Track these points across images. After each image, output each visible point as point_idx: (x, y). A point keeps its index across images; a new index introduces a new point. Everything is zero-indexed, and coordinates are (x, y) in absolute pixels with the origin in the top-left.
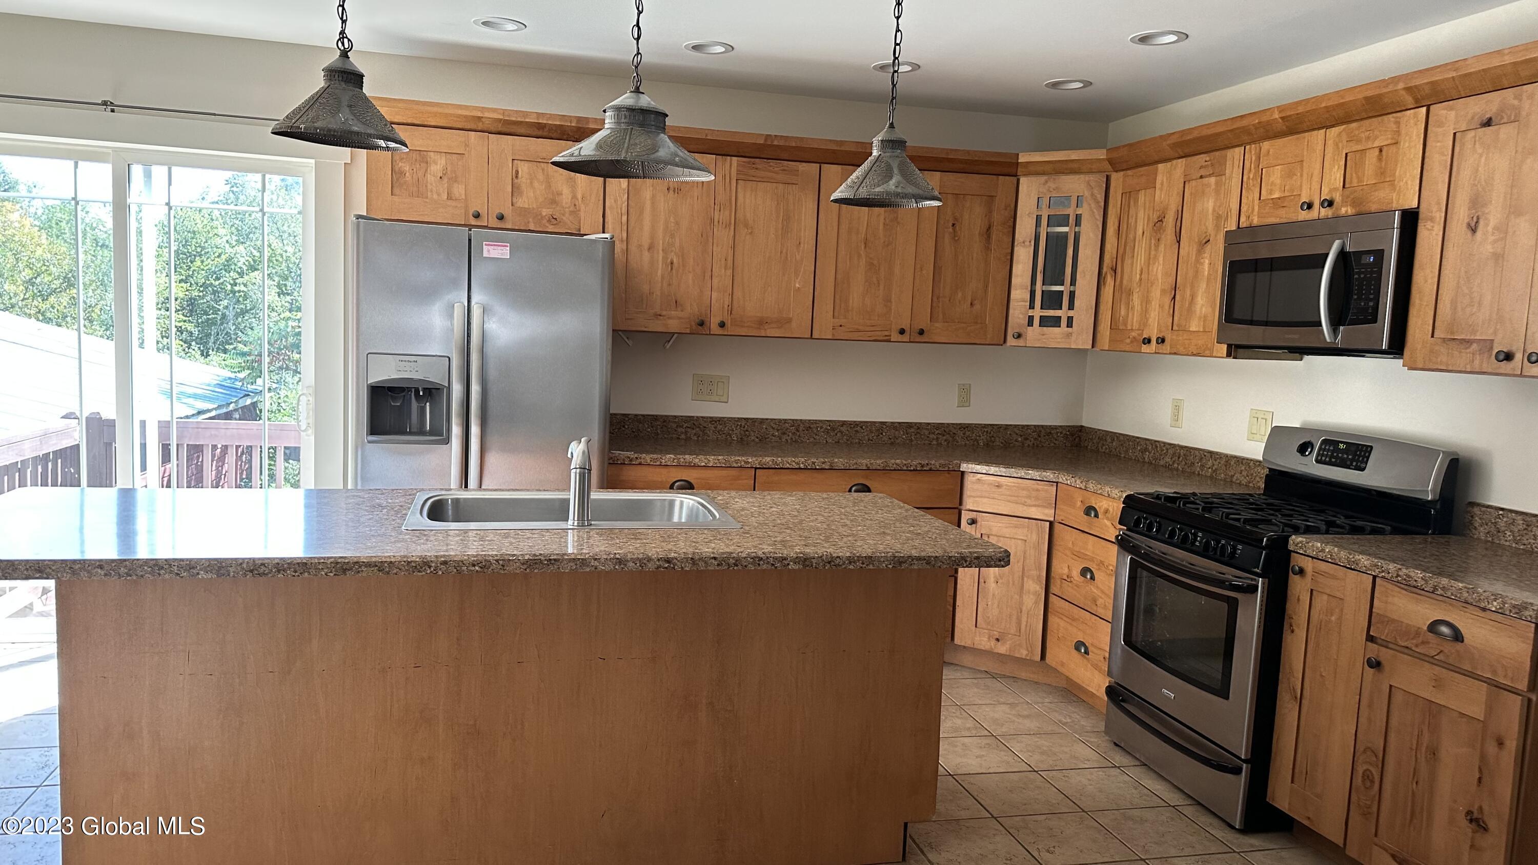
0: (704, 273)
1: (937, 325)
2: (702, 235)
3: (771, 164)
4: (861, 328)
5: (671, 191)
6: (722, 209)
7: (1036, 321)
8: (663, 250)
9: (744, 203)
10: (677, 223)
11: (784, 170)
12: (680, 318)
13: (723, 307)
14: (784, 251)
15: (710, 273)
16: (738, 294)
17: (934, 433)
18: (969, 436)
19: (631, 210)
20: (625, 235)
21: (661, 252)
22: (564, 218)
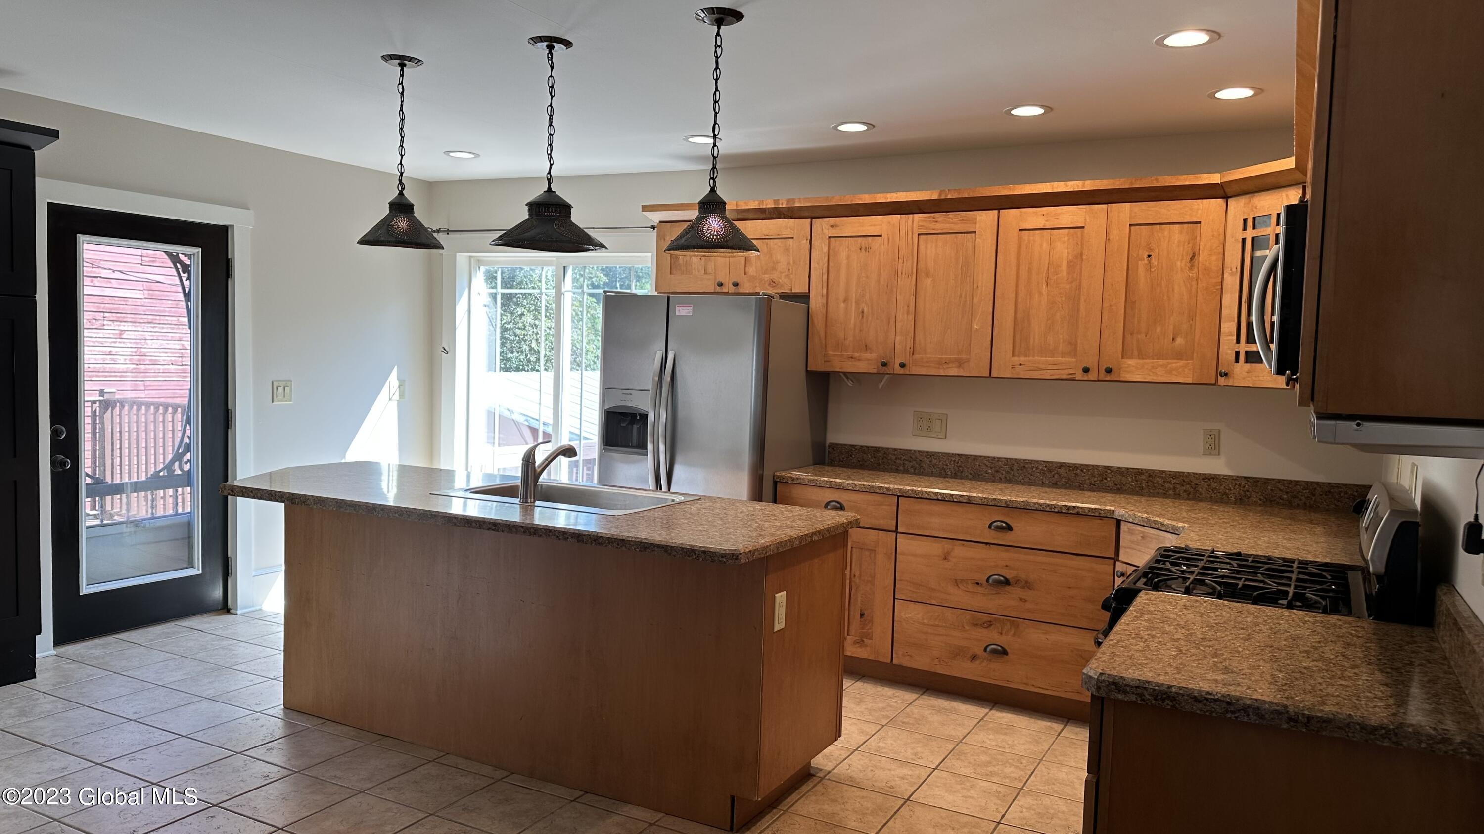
0: (889, 319)
1: (1131, 362)
2: (887, 286)
3: (950, 216)
4: (1042, 366)
5: (863, 251)
6: (905, 261)
7: (1242, 357)
8: (856, 302)
9: (926, 254)
10: (867, 277)
11: (963, 220)
12: (869, 360)
13: (905, 350)
14: (963, 296)
15: (894, 320)
16: (920, 336)
17: (1170, 482)
18: (1216, 488)
19: (830, 270)
20: (825, 291)
21: (854, 304)
22: (780, 281)
